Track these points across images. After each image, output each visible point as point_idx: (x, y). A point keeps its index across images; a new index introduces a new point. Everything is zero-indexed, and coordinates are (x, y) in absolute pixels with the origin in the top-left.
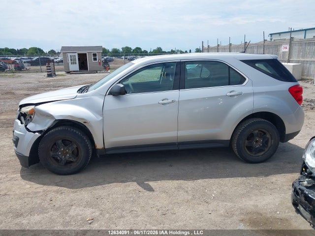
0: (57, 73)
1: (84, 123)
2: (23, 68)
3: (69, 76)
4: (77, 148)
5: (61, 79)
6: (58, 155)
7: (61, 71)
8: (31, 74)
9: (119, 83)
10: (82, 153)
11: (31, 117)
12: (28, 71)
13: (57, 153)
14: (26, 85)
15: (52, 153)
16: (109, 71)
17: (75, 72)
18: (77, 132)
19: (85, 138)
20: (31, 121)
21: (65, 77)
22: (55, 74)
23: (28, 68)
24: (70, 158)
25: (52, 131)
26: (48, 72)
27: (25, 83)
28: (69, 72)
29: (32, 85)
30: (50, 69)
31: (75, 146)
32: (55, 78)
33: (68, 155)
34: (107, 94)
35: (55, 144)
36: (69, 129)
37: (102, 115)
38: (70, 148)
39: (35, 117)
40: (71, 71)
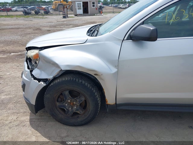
0: (69, 16)
1: (95, 75)
2: (49, 12)
3: (76, 17)
4: (85, 101)
5: (71, 20)
6: (65, 106)
7: (71, 14)
8: (53, 16)
9: (143, 23)
10: (91, 107)
11: (36, 63)
12: (52, 14)
13: (64, 104)
14: (50, 23)
15: (58, 104)
16: (103, 14)
17: (80, 15)
18: (86, 84)
19: (94, 91)
20: (36, 67)
21: (74, 18)
22: (67, 16)
23: (52, 12)
24: (77, 110)
25: (59, 80)
26: (63, 15)
27: (49, 22)
28: (76, 15)
29: (53, 24)
30: (64, 13)
31: (83, 99)
32: (67, 19)
33: (75, 107)
34: (125, 39)
35: (61, 94)
36: (77, 80)
37: (117, 66)
38: (78, 100)
39: (40, 63)
40: (78, 15)
